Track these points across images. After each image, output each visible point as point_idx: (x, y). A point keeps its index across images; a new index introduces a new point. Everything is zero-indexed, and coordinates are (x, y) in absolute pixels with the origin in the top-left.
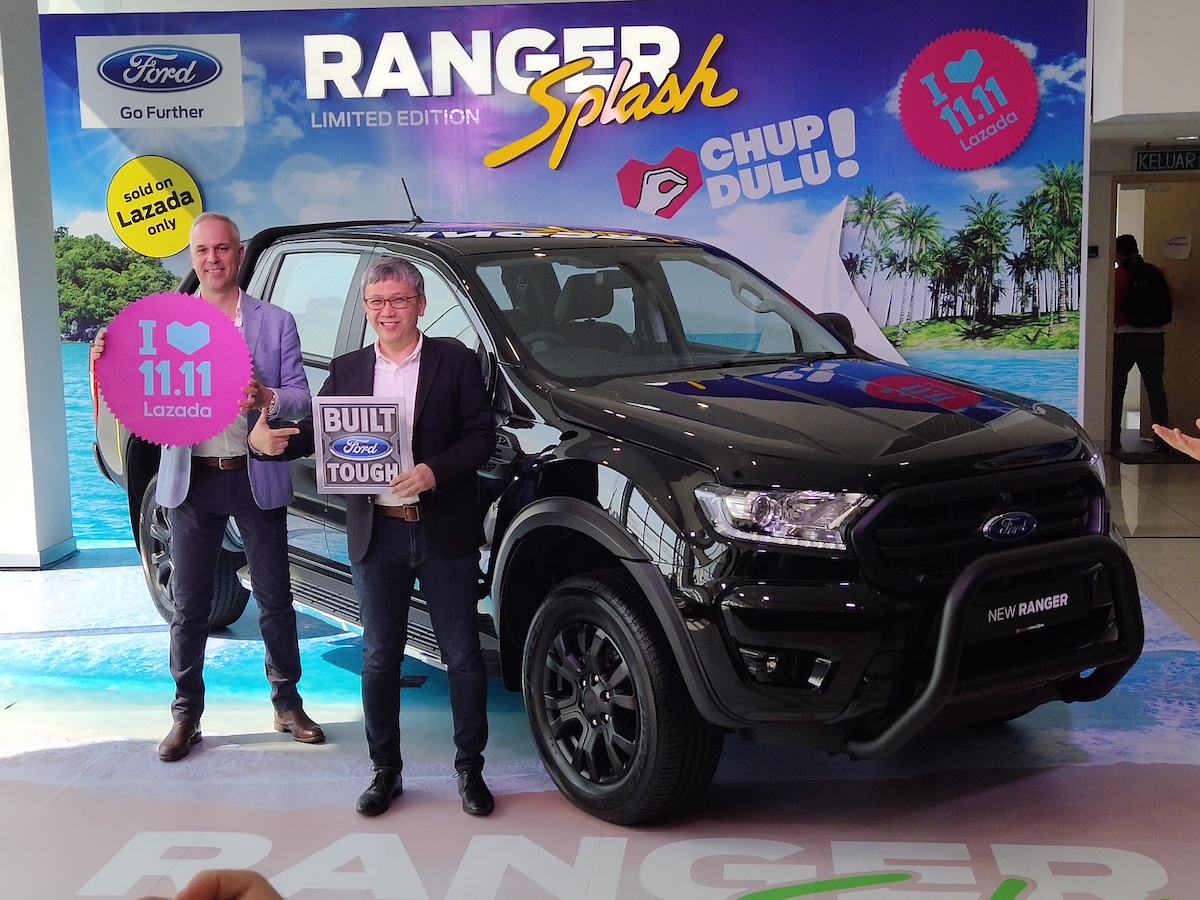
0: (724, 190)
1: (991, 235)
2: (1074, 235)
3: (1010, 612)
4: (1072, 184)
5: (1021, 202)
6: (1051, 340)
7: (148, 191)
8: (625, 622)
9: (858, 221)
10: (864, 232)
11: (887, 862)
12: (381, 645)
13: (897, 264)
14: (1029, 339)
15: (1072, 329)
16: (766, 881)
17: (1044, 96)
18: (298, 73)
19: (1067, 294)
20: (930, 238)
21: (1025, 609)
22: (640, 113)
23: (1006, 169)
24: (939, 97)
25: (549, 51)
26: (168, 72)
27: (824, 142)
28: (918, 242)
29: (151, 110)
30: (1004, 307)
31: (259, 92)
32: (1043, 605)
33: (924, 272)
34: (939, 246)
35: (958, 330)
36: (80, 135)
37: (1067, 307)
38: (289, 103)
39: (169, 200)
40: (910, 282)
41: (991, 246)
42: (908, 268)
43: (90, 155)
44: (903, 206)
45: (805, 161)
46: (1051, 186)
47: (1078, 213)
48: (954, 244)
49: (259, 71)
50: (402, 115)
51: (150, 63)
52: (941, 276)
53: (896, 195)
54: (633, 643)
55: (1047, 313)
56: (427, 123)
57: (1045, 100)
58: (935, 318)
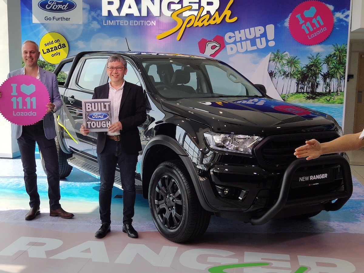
0: (232, 49)
1: (316, 66)
2: (343, 67)
3: (307, 179)
4: (343, 51)
5: (327, 56)
6: (334, 101)
7: (52, 43)
8: (180, 176)
9: (274, 60)
10: (276, 64)
11: (262, 259)
12: (105, 182)
13: (286, 75)
14: (327, 100)
15: (341, 97)
16: (221, 263)
17: (335, 22)
18: (100, 8)
19: (340, 86)
20: (297, 66)
21: (312, 178)
22: (206, 24)
23: (322, 45)
24: (301, 22)
25: (178, 3)
26: (60, 6)
27: (264, 35)
28: (293, 68)
29: (54, 18)
30: (319, 90)
31: (87, 14)
32: (318, 177)
33: (295, 78)
34: (300, 69)
35: (304, 96)
36: (32, 25)
37: (340, 91)
38: (96, 17)
39: (58, 46)
40: (290, 81)
41: (316, 70)
42: (289, 76)
43: (35, 31)
44: (289, 56)
45: (258, 41)
46: (336, 51)
47: (345, 60)
48: (304, 69)
49: (88, 7)
50: (131, 22)
51: (54, 3)
52: (300, 79)
53: (287, 53)
54: (182, 183)
55: (333, 92)
56: (139, 25)
57: (336, 24)
58: (297, 92)
